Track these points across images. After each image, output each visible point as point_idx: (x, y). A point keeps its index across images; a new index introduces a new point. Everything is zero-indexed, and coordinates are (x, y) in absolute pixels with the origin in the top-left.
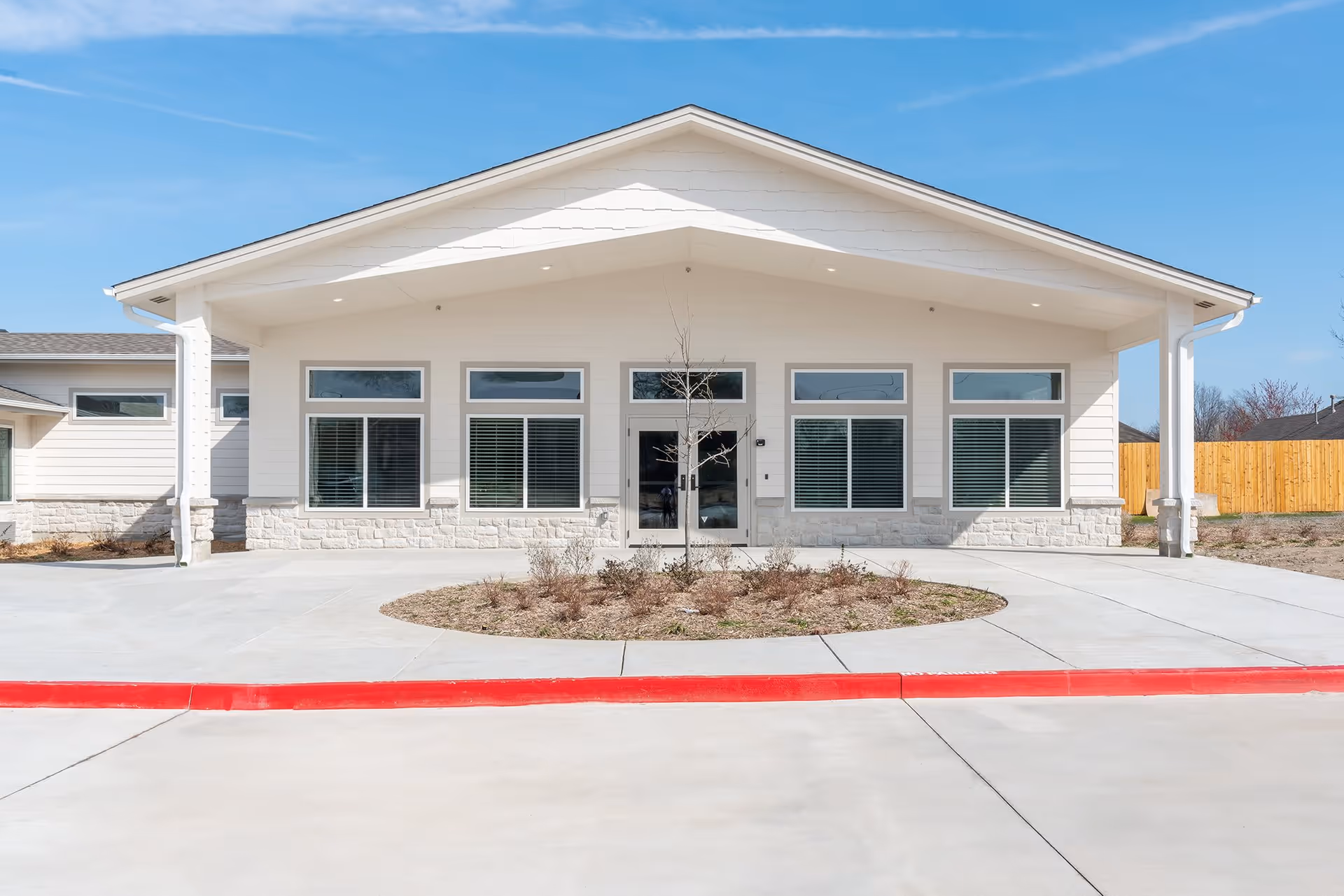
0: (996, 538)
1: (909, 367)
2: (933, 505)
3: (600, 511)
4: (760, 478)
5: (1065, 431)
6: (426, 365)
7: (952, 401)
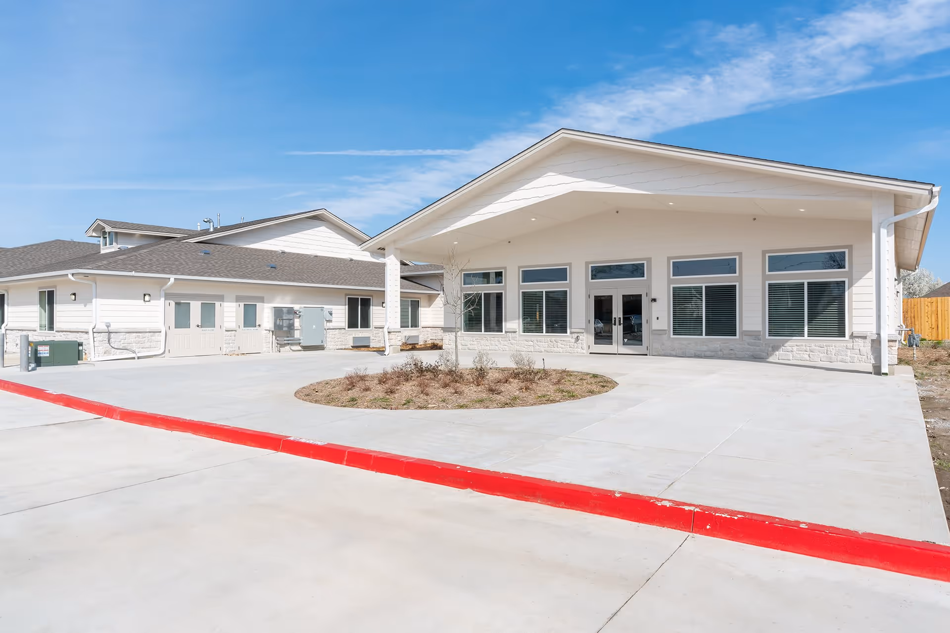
0: (798, 356)
1: (740, 254)
2: (755, 335)
3: (575, 335)
4: (654, 318)
5: (849, 289)
6: (505, 268)
7: (768, 273)
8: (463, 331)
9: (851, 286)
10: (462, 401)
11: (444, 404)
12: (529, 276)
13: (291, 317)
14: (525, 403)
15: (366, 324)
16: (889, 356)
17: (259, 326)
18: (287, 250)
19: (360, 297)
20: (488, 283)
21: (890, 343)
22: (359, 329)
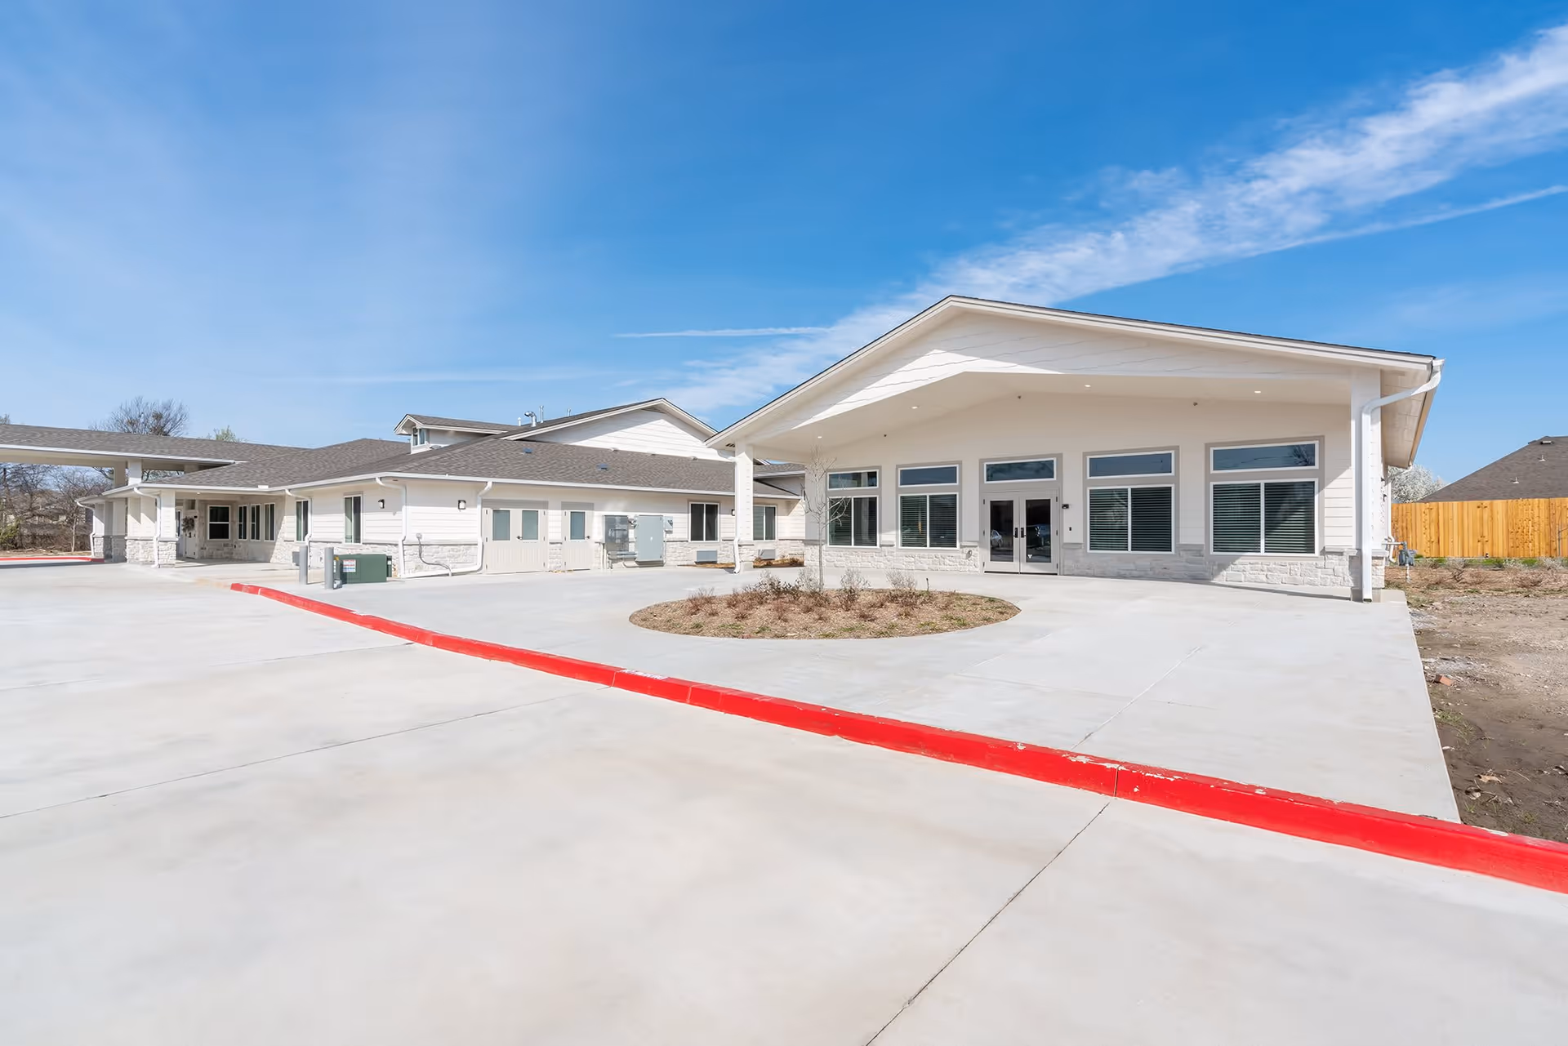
0: (1253, 577)
1: (1177, 448)
2: (1197, 550)
3: (967, 550)
4: (1066, 529)
5: (1319, 491)
6: (880, 468)
7: (1212, 471)
8: (828, 544)
9: (1322, 487)
10: (827, 629)
11: (807, 632)
12: (909, 477)
13: (624, 527)
14: (904, 633)
15: (712, 535)
16: (1373, 577)
17: (588, 537)
18: (620, 448)
19: (705, 504)
20: (859, 485)
21: (1374, 560)
22: (704, 541)
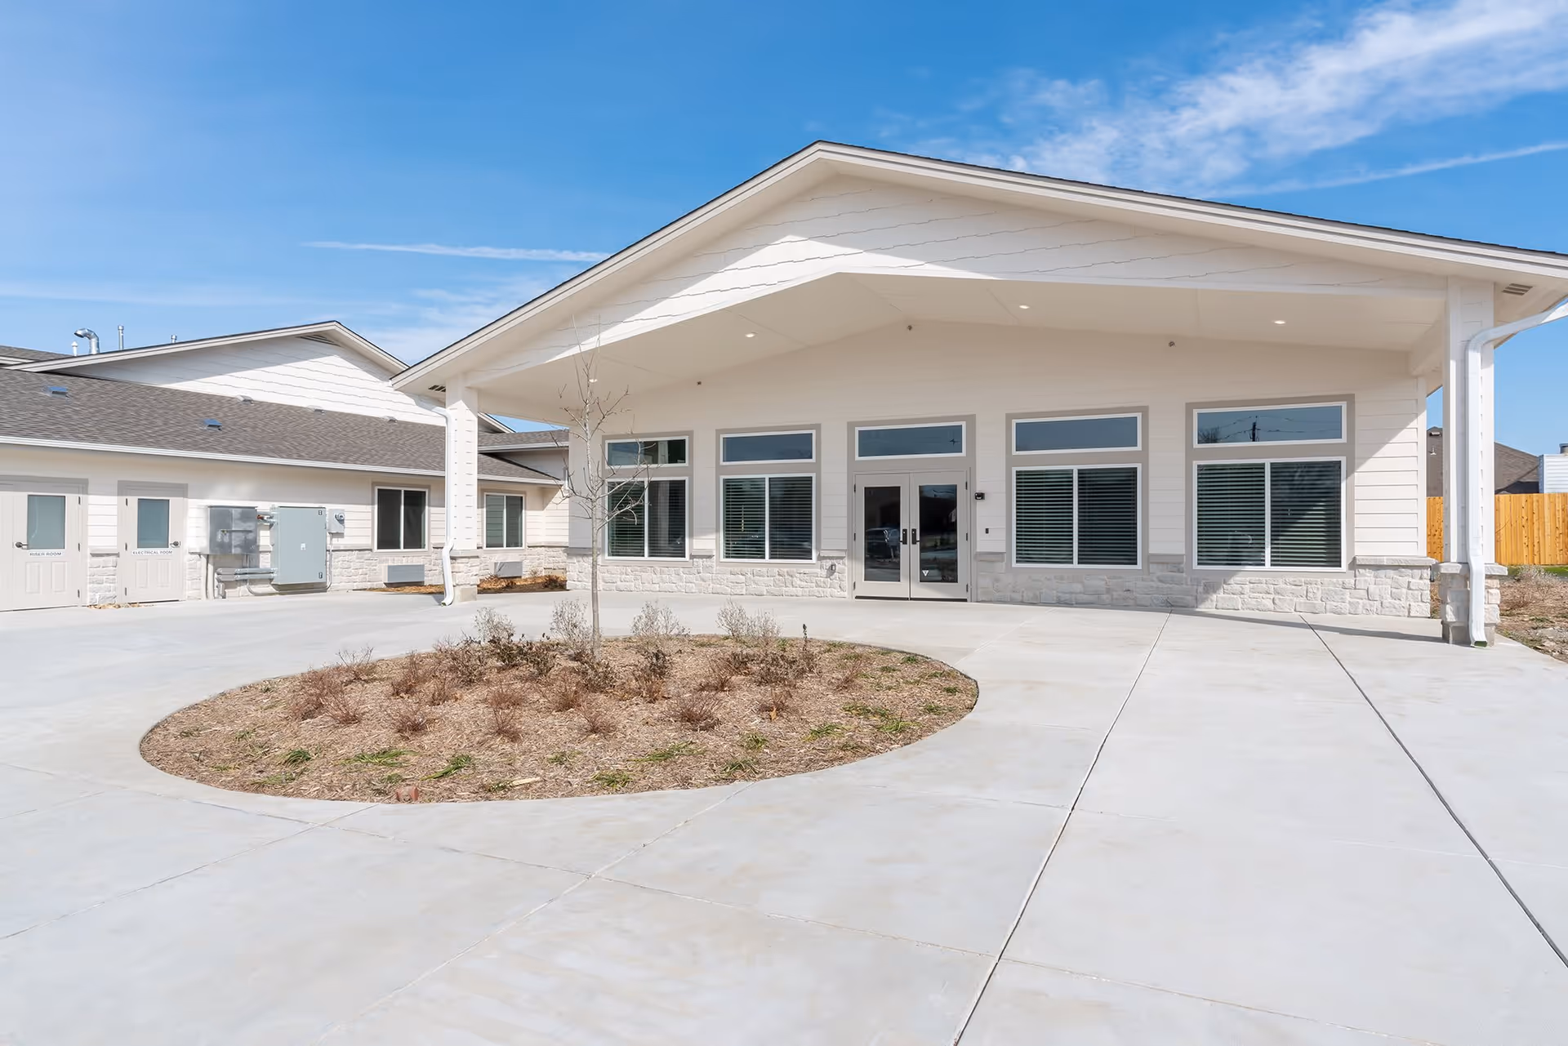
0: (1253, 602)
1: (1144, 410)
2: (1173, 563)
3: (828, 563)
4: (980, 531)
5: (1347, 478)
6: (690, 433)
7: (1196, 445)
8: (607, 554)
9: (1351, 471)
10: (613, 760)
11: (559, 771)
12: (737, 448)
13: (250, 526)
14: (786, 766)
15: (415, 539)
16: (1485, 607)
17: (176, 544)
18: (257, 397)
19: (403, 490)
20: (655, 461)
21: (1489, 581)
22: (402, 549)
